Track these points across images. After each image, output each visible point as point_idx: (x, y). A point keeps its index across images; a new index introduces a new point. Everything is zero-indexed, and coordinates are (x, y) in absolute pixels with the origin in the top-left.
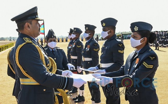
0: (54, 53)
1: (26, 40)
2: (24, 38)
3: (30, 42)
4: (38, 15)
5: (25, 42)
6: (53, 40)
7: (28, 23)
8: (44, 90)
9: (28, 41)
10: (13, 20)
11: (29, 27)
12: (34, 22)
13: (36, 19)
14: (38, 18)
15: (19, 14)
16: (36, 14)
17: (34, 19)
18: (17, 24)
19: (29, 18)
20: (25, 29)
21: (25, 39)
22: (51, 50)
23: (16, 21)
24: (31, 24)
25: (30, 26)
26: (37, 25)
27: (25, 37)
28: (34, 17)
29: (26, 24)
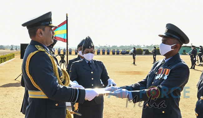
0: (91, 65)
1: (39, 48)
2: (35, 46)
3: (43, 50)
4: (52, 21)
5: (37, 50)
6: (90, 52)
7: (41, 30)
8: (57, 105)
9: (40, 49)
10: (24, 25)
11: (41, 34)
12: (47, 28)
13: (50, 25)
14: (52, 25)
15: (31, 20)
16: (50, 20)
17: (48, 25)
18: (28, 30)
19: (42, 24)
20: (36, 36)
21: (37, 47)
22: (87, 62)
23: (27, 27)
24: (44, 30)
25: (43, 32)
26: (51, 32)
27: (38, 45)
28: (48, 23)
29: (39, 30)
